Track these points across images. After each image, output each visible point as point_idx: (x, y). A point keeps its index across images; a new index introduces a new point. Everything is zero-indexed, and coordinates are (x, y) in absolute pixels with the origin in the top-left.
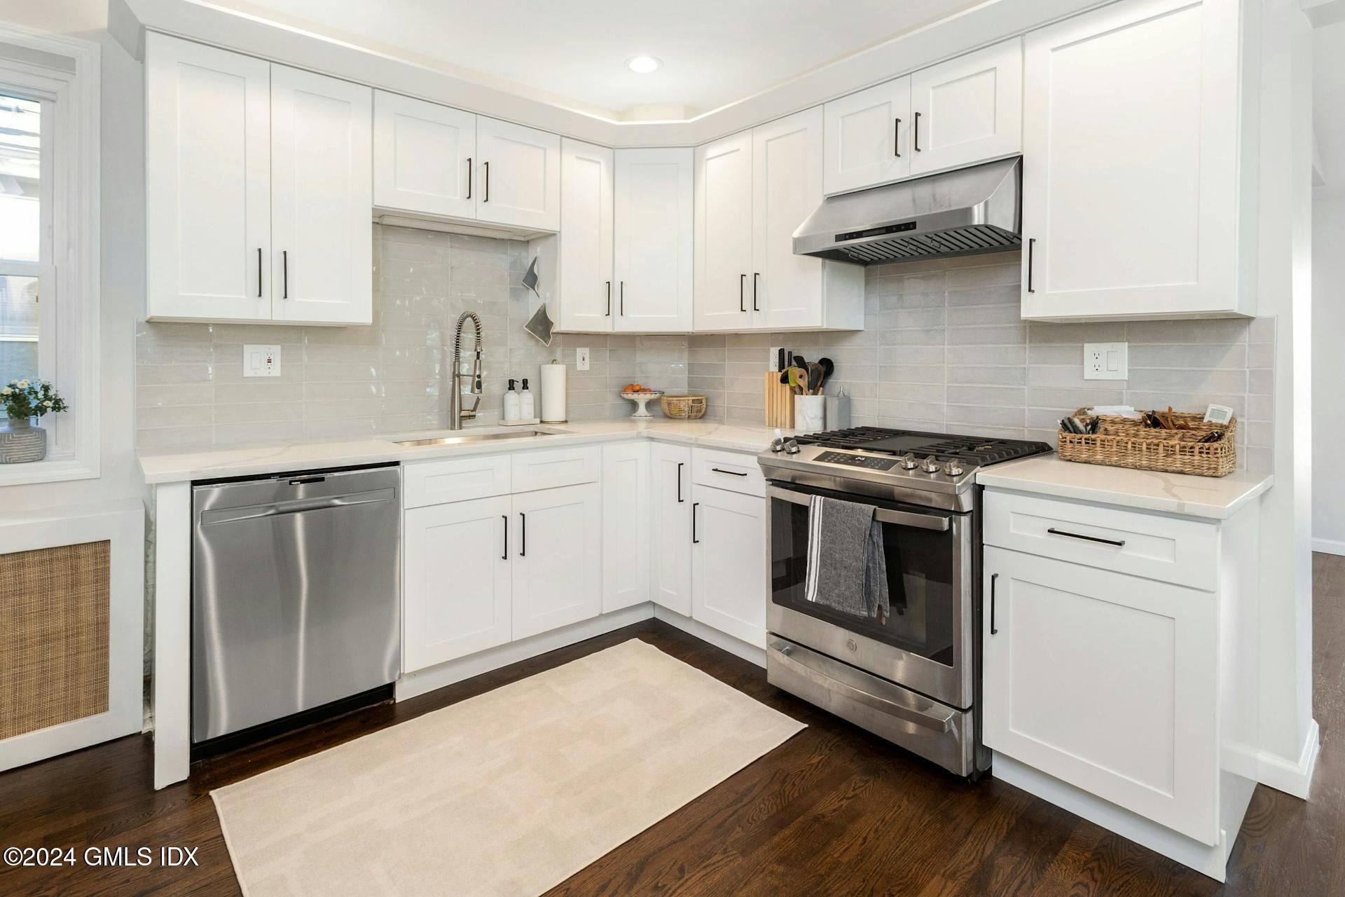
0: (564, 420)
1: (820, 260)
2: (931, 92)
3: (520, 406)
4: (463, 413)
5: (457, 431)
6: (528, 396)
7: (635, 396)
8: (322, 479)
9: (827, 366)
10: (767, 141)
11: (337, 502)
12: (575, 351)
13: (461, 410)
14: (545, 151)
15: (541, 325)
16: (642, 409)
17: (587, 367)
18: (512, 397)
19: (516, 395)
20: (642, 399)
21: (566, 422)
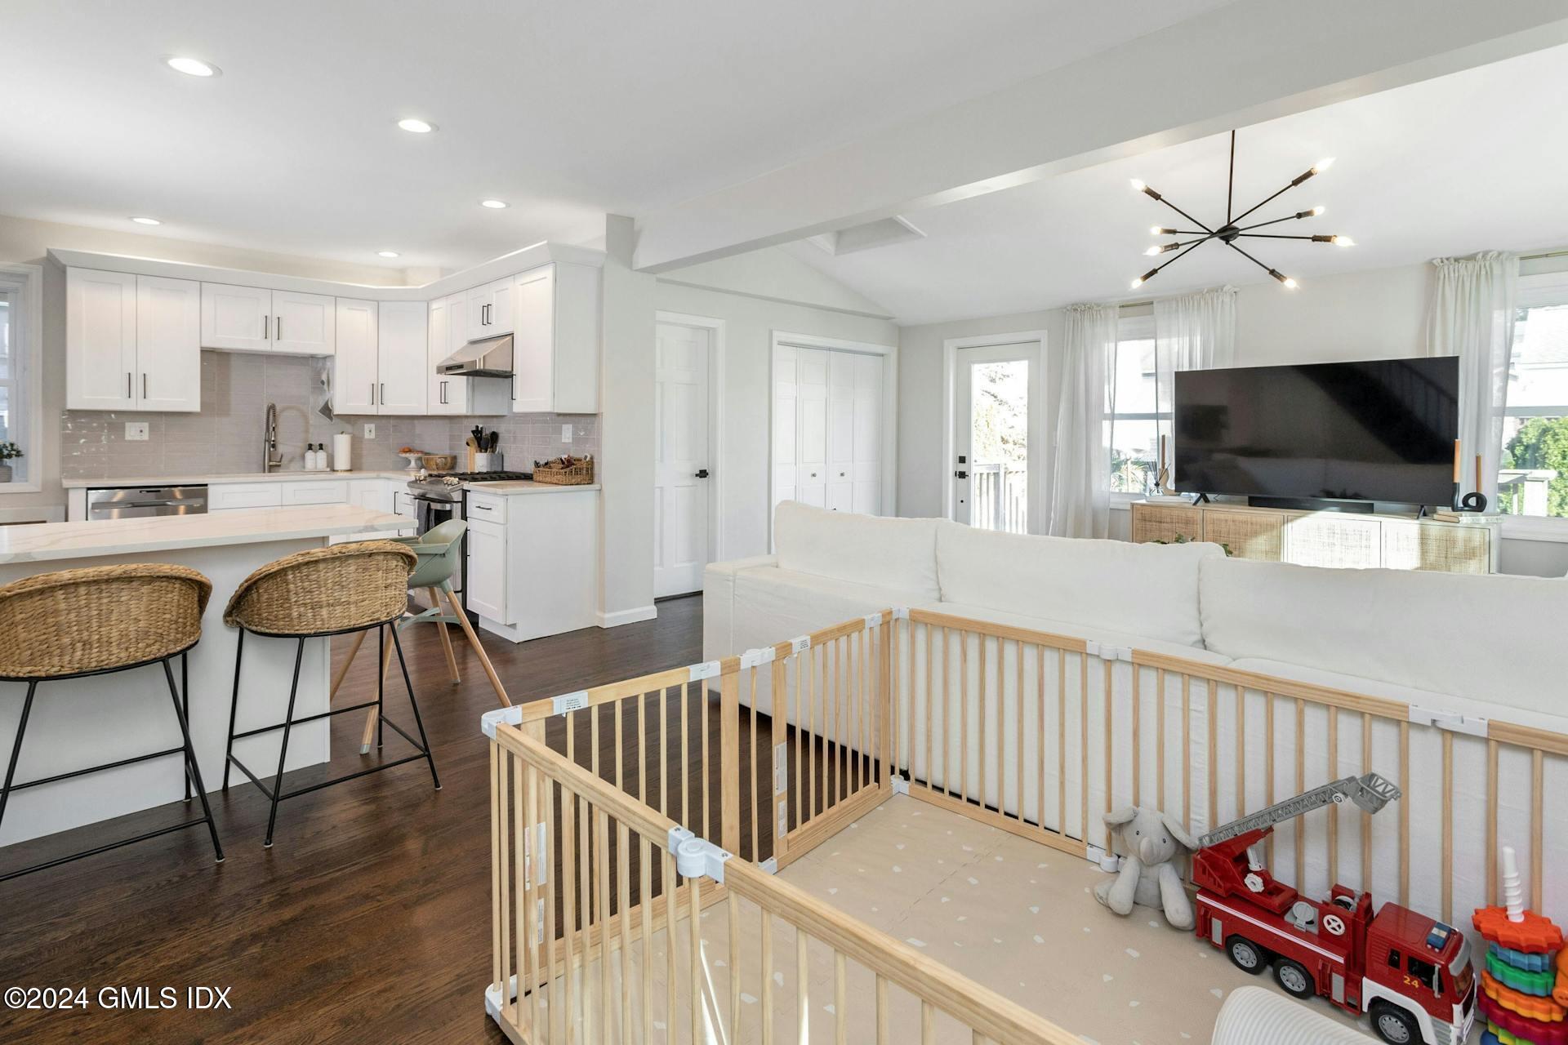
0: (349, 468)
1: (465, 377)
2: (494, 294)
3: (315, 460)
4: (271, 463)
5: (267, 474)
6: (322, 455)
7: (407, 455)
8: (159, 491)
9: (494, 437)
10: (452, 305)
11: (169, 503)
12: (364, 426)
13: (270, 460)
14: (323, 308)
15: (327, 410)
16: (413, 463)
17: (373, 436)
18: (310, 455)
19: (313, 453)
20: (412, 457)
21: (350, 470)
